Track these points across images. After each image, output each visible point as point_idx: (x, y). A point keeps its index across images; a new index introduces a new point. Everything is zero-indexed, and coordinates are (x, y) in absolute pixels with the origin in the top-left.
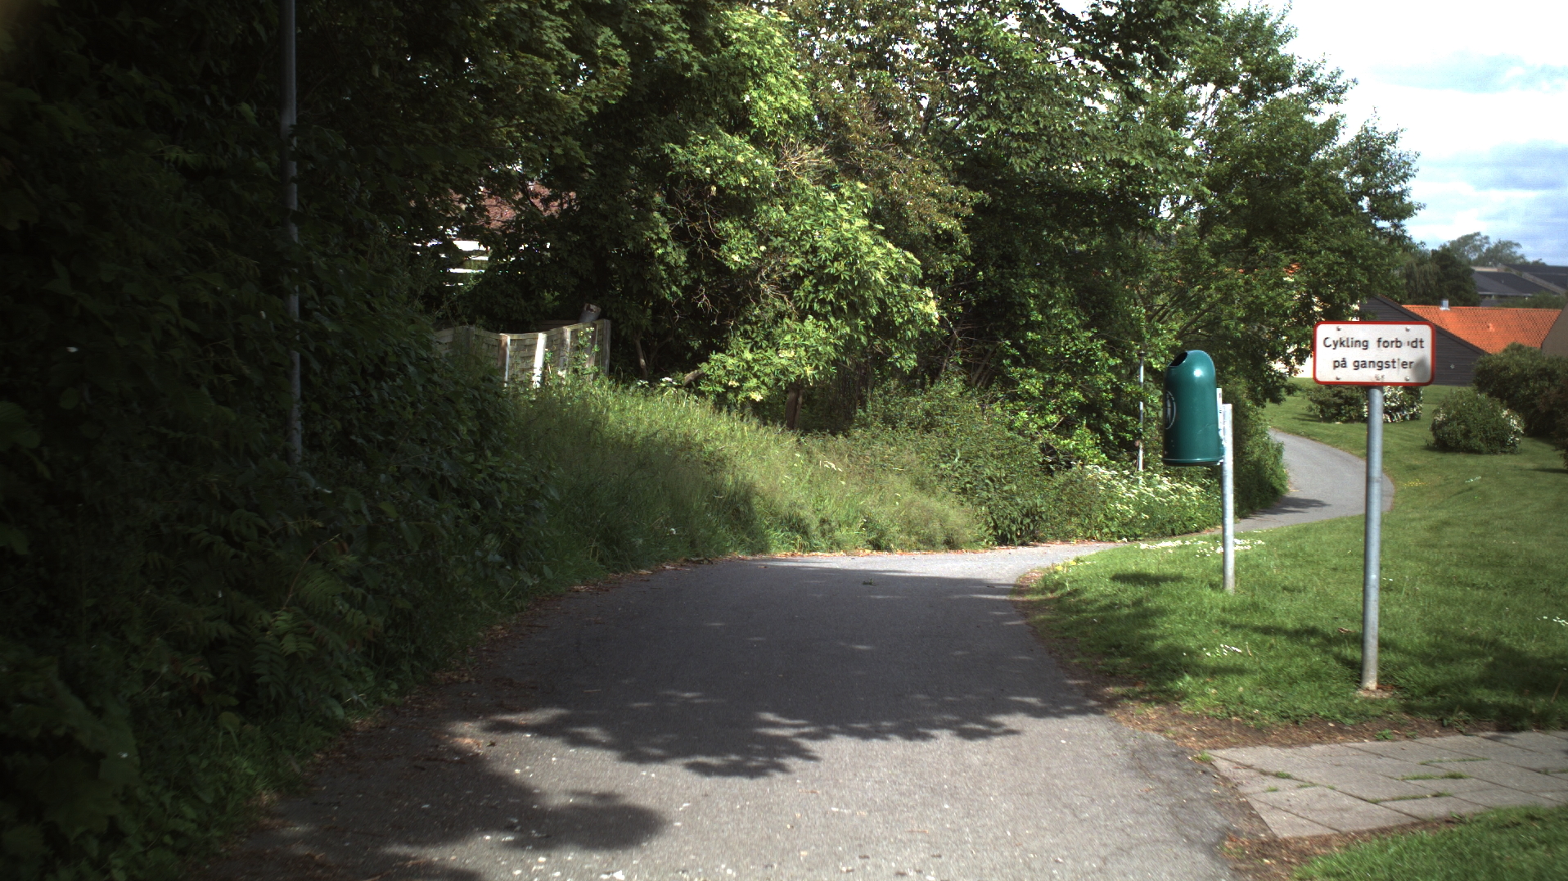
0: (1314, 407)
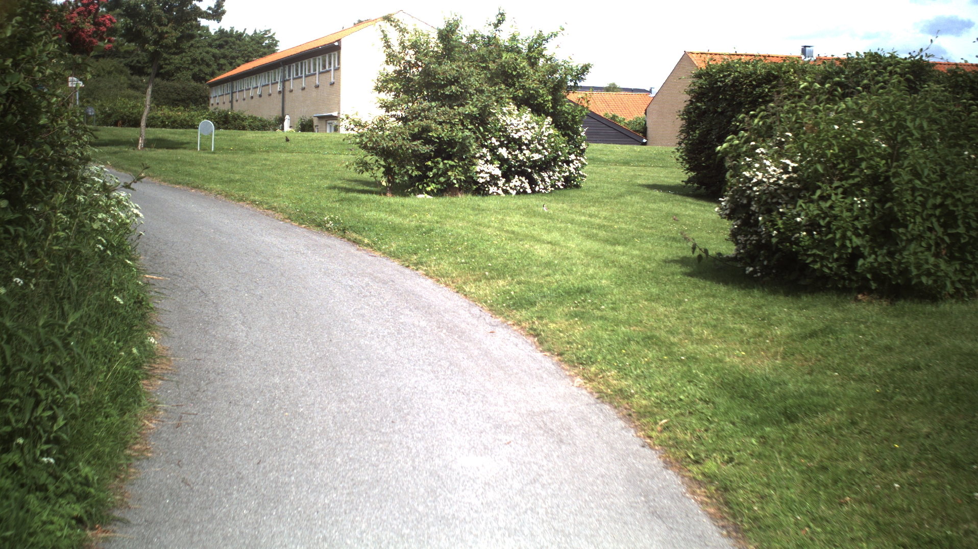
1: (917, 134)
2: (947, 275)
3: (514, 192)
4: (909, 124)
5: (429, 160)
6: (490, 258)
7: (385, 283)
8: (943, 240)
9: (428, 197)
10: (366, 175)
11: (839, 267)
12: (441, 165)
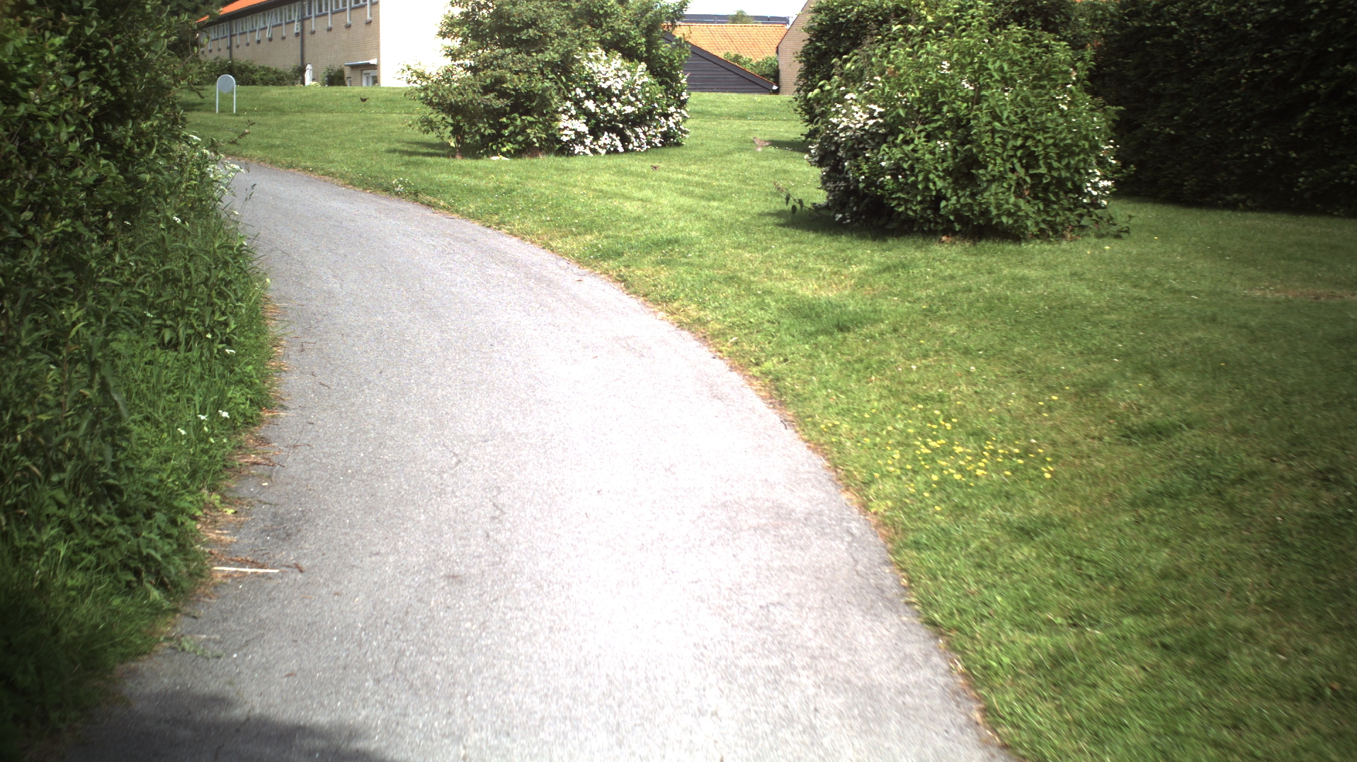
1: (997, 77)
2: (1027, 217)
3: (603, 152)
4: (990, 66)
5: (504, 116)
6: (576, 215)
7: (467, 242)
8: (1025, 182)
9: (504, 158)
10: (432, 137)
11: (924, 210)
12: (518, 122)
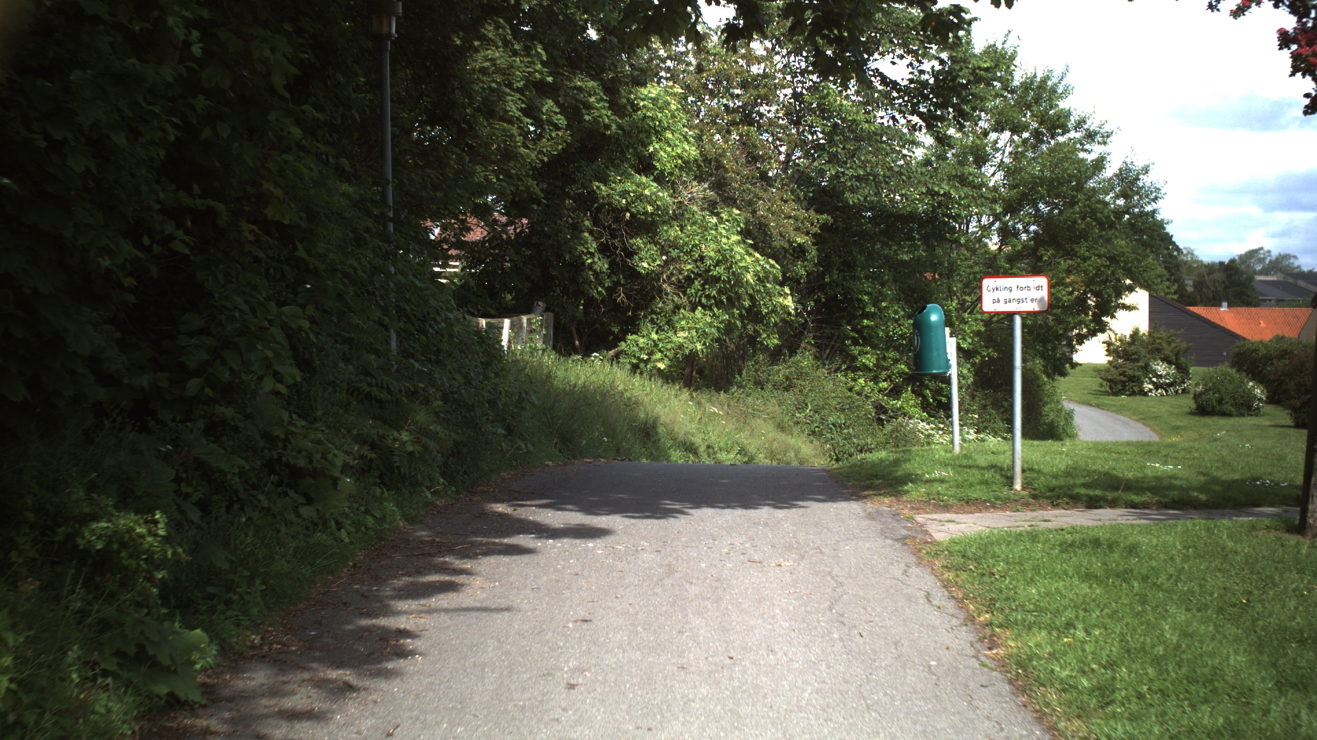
0: (1104, 383)
5: (1126, 383)
12: (1130, 385)
